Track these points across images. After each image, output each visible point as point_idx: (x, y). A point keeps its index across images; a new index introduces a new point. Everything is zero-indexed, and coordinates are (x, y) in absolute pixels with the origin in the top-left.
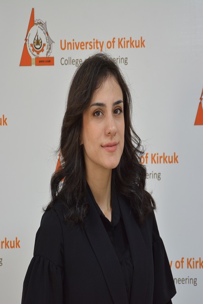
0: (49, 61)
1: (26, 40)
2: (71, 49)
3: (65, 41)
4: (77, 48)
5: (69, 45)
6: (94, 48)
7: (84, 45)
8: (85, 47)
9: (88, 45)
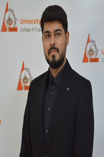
0: (15, 29)
1: (4, 18)
2: (25, 23)
3: (23, 19)
4: (28, 23)
5: (25, 21)
6: (36, 23)
7: (31, 22)
8: (32, 22)
9: (33, 21)
